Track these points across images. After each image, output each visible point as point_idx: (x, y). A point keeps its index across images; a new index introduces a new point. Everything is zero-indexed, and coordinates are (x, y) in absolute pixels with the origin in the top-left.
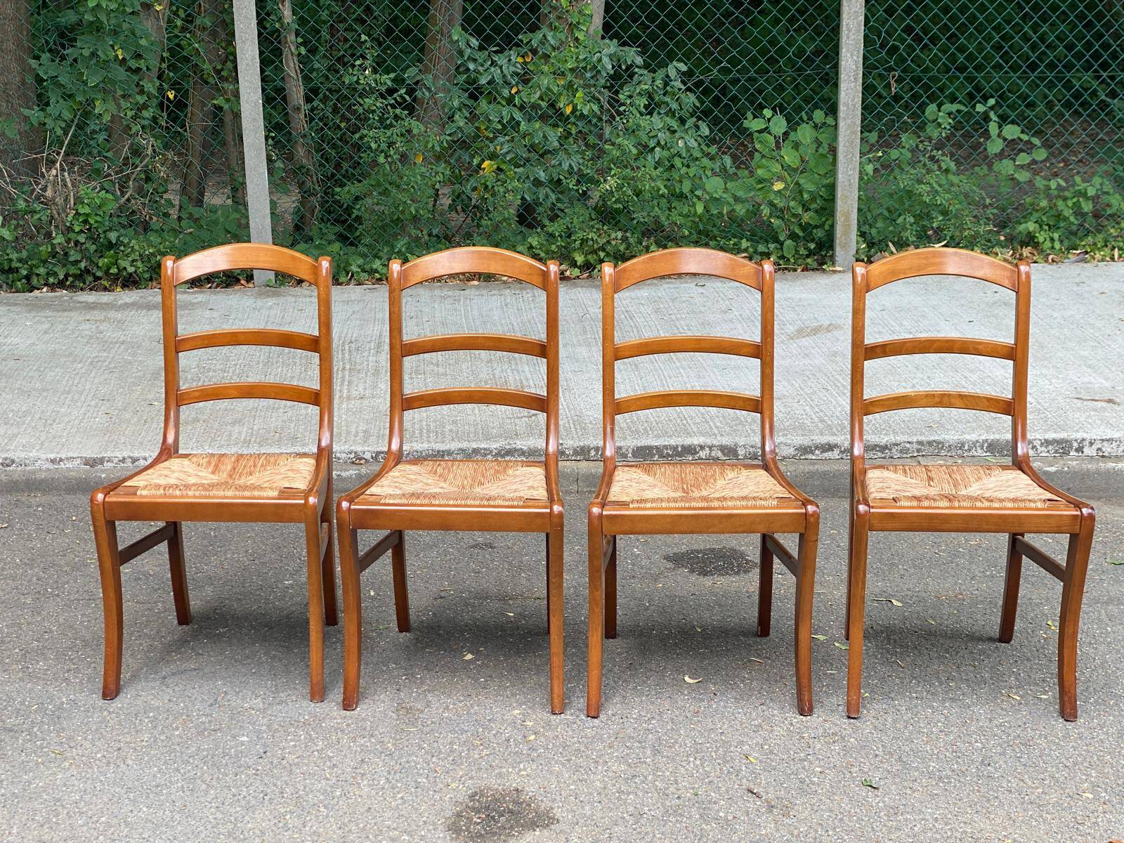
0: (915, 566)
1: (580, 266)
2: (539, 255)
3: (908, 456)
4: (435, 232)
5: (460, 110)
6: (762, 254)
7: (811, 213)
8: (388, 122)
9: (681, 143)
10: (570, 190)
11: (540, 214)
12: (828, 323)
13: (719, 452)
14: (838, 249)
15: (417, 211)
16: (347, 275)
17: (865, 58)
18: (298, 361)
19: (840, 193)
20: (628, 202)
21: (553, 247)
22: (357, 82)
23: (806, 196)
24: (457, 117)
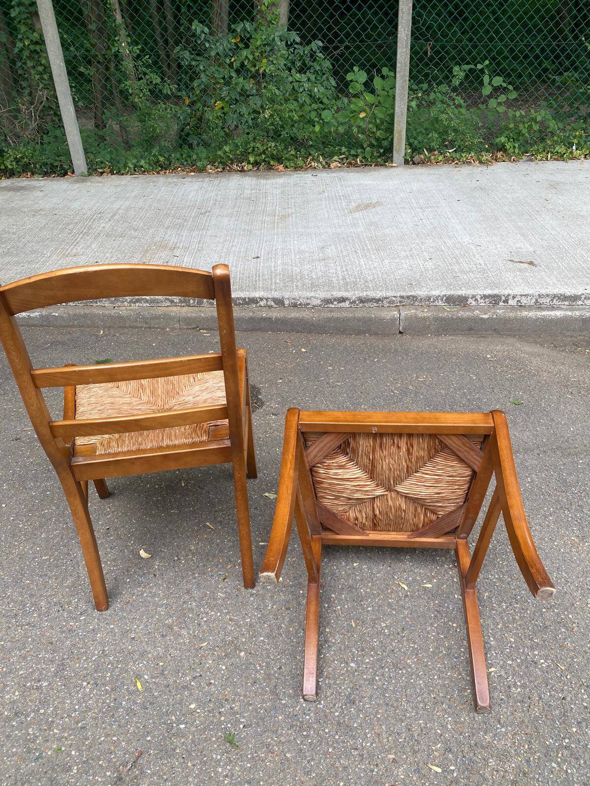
1: (252, 163)
2: (230, 156)
7: (381, 131)
9: (316, 90)
12: (376, 201)
16: (126, 169)
19: (397, 119)
21: (238, 152)
22: (118, 51)
23: (378, 121)
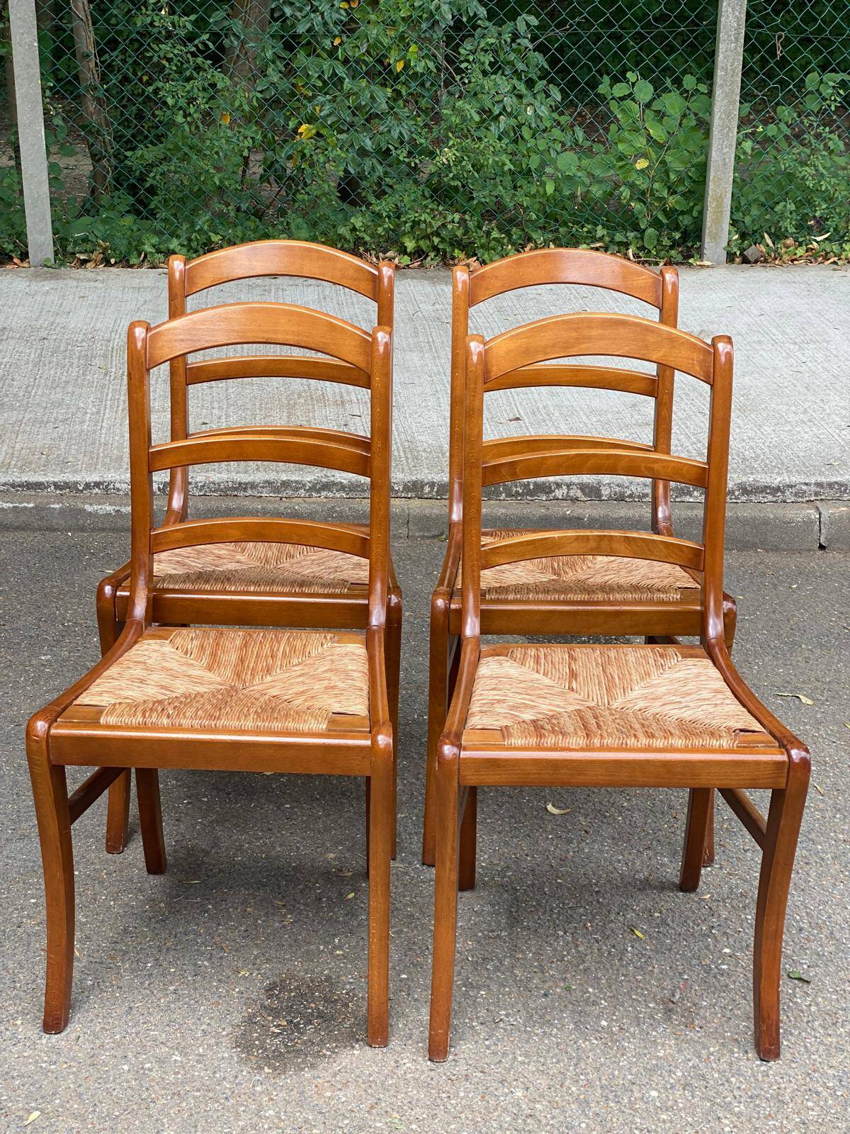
0: (821, 645)
1: (411, 252)
2: (363, 238)
3: (804, 500)
4: (244, 207)
5: (273, 62)
6: (620, 244)
7: (677, 197)
8: (188, 73)
9: (530, 111)
10: (399, 162)
11: (364, 189)
12: (699, 329)
13: (579, 491)
14: (707, 240)
15: (221, 181)
16: (140, 256)
17: (748, 15)
18: (75, 361)
19: (712, 174)
20: (467, 179)
21: (380, 230)
22: (151, 24)
23: (673, 177)
24: (270, 71)
